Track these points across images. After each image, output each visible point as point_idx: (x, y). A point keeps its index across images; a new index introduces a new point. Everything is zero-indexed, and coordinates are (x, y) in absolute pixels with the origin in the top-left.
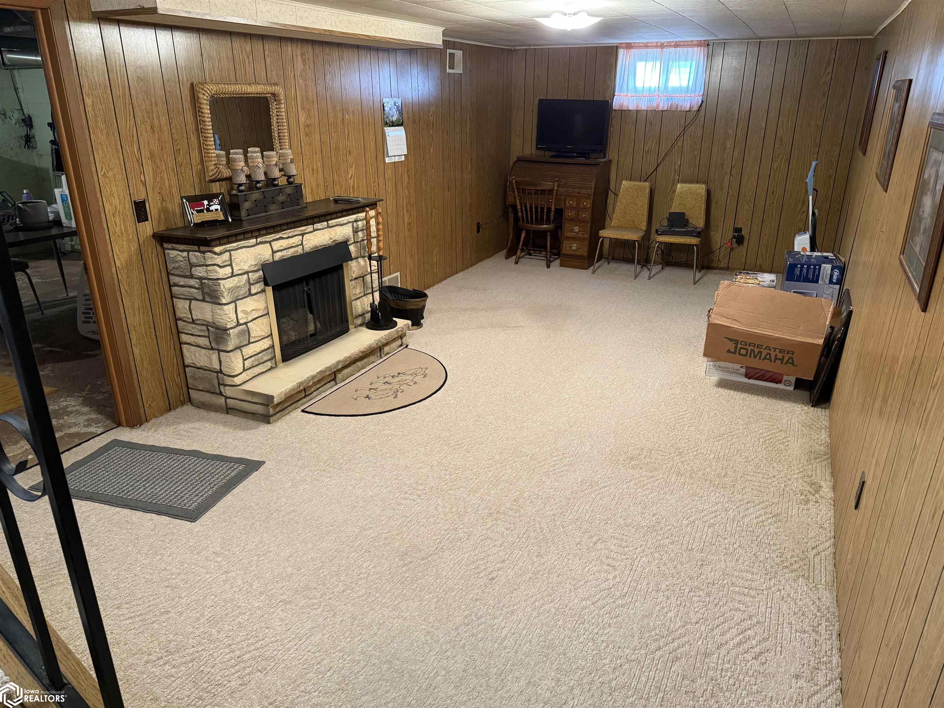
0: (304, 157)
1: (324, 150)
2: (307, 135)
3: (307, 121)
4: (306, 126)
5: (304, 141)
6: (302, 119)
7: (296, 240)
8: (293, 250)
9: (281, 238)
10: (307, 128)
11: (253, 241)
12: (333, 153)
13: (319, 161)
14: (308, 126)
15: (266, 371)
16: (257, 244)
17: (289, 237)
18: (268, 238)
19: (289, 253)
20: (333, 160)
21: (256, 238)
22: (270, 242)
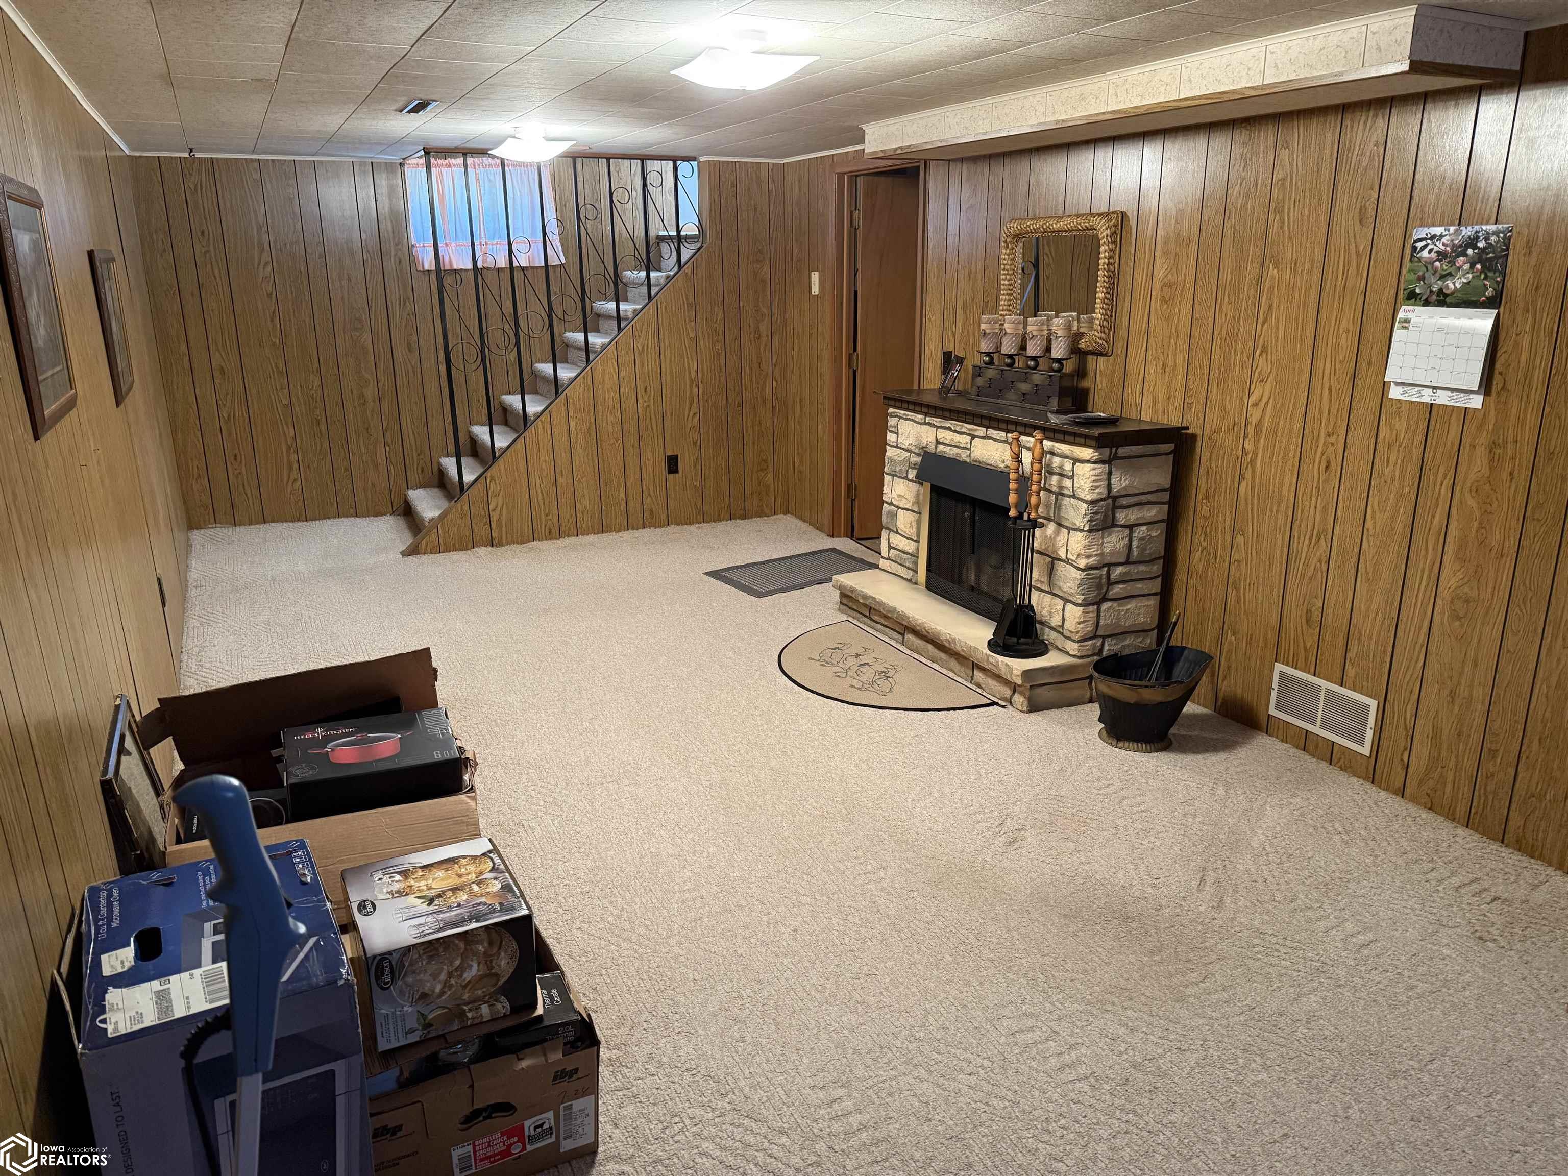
0: (1151, 340)
1: (1195, 332)
2: (1164, 301)
3: (1170, 276)
4: (1165, 285)
5: (1156, 310)
6: (1160, 273)
7: (964, 440)
8: (956, 450)
9: (949, 429)
10: (1166, 289)
11: (919, 417)
12: (1217, 342)
13: (1181, 351)
14: (1170, 285)
15: (905, 579)
16: (925, 423)
17: (955, 431)
18: (936, 421)
19: (951, 452)
20: (1216, 356)
21: (926, 415)
22: (937, 427)
